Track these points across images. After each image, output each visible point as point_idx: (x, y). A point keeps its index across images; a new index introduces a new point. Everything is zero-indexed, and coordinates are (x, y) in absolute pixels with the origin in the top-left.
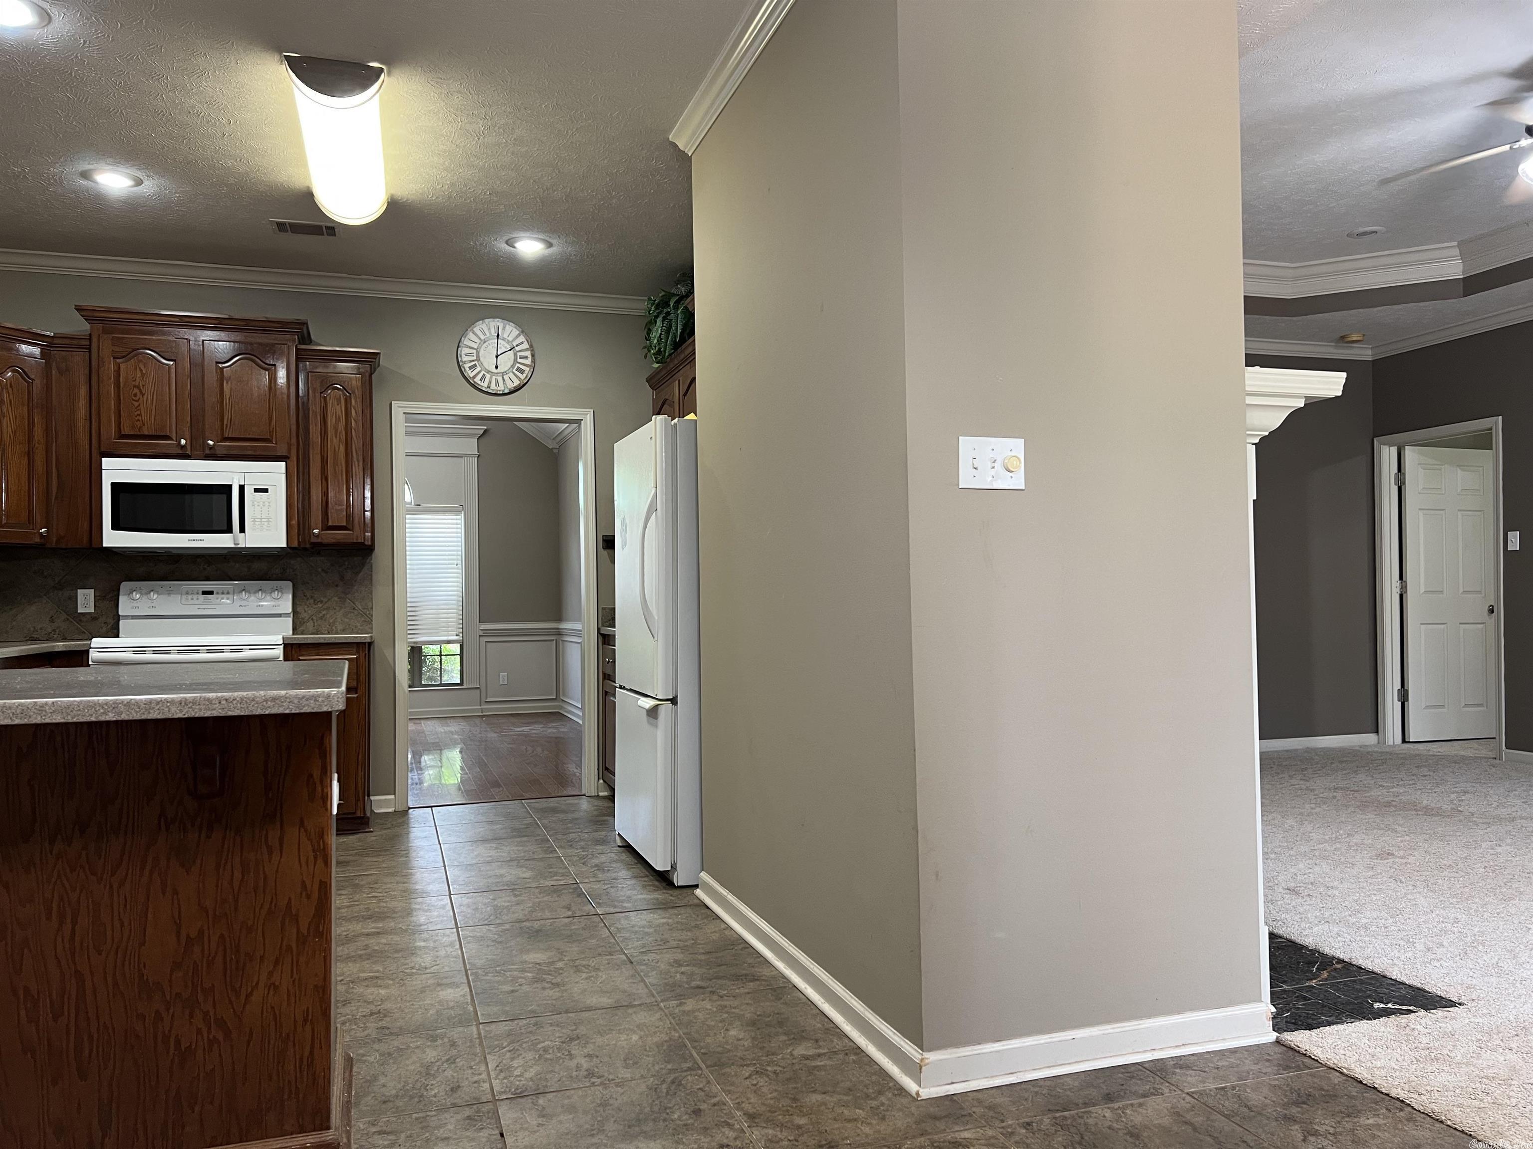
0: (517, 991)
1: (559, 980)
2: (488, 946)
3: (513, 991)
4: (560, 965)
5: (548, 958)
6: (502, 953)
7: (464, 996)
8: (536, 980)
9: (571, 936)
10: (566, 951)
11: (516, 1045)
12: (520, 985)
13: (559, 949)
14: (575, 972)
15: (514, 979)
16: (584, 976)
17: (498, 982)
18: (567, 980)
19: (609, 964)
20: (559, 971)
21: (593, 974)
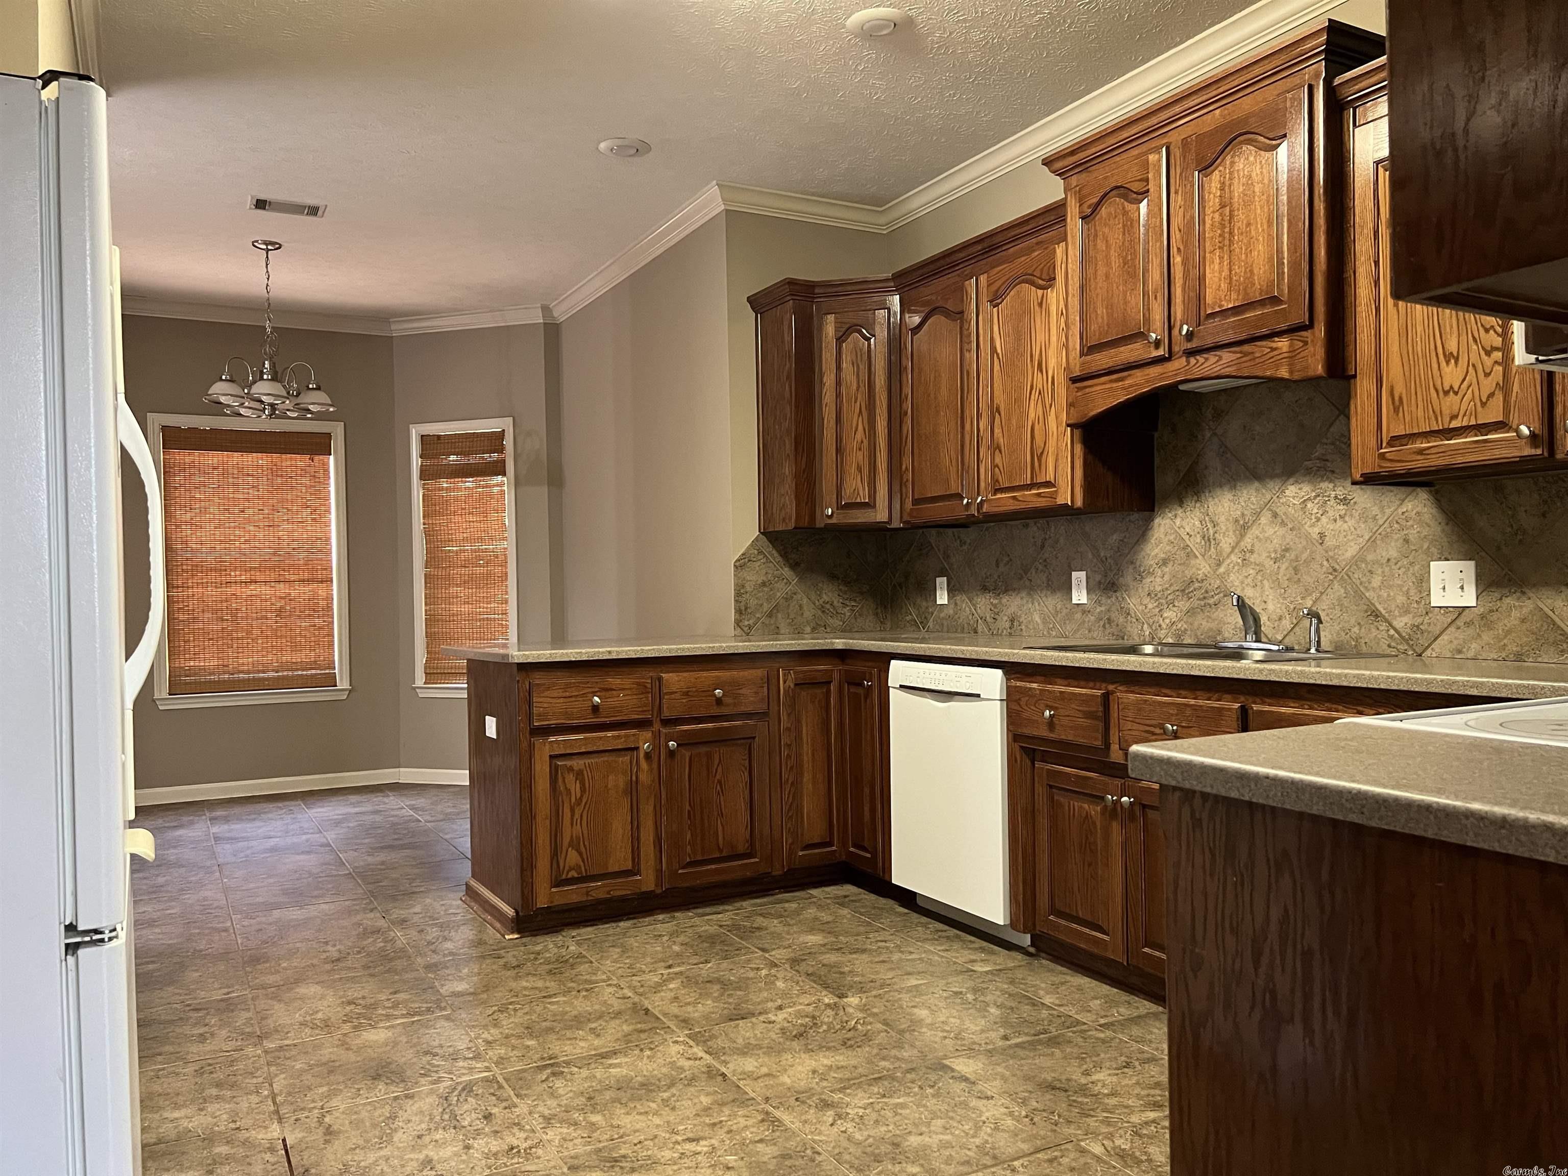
0: (391, 993)
1: (348, 1008)
2: (441, 1046)
3: (395, 993)
4: (347, 1028)
5: (359, 1036)
6: (418, 1038)
7: (443, 985)
8: (373, 1006)
9: (330, 1072)
10: (337, 1046)
11: (383, 953)
12: (389, 1000)
13: (347, 1049)
14: (329, 1019)
15: (395, 1006)
16: (320, 1015)
17: (413, 1002)
18: (339, 1009)
19: (287, 1033)
20: (347, 1019)
21: (308, 1018)
